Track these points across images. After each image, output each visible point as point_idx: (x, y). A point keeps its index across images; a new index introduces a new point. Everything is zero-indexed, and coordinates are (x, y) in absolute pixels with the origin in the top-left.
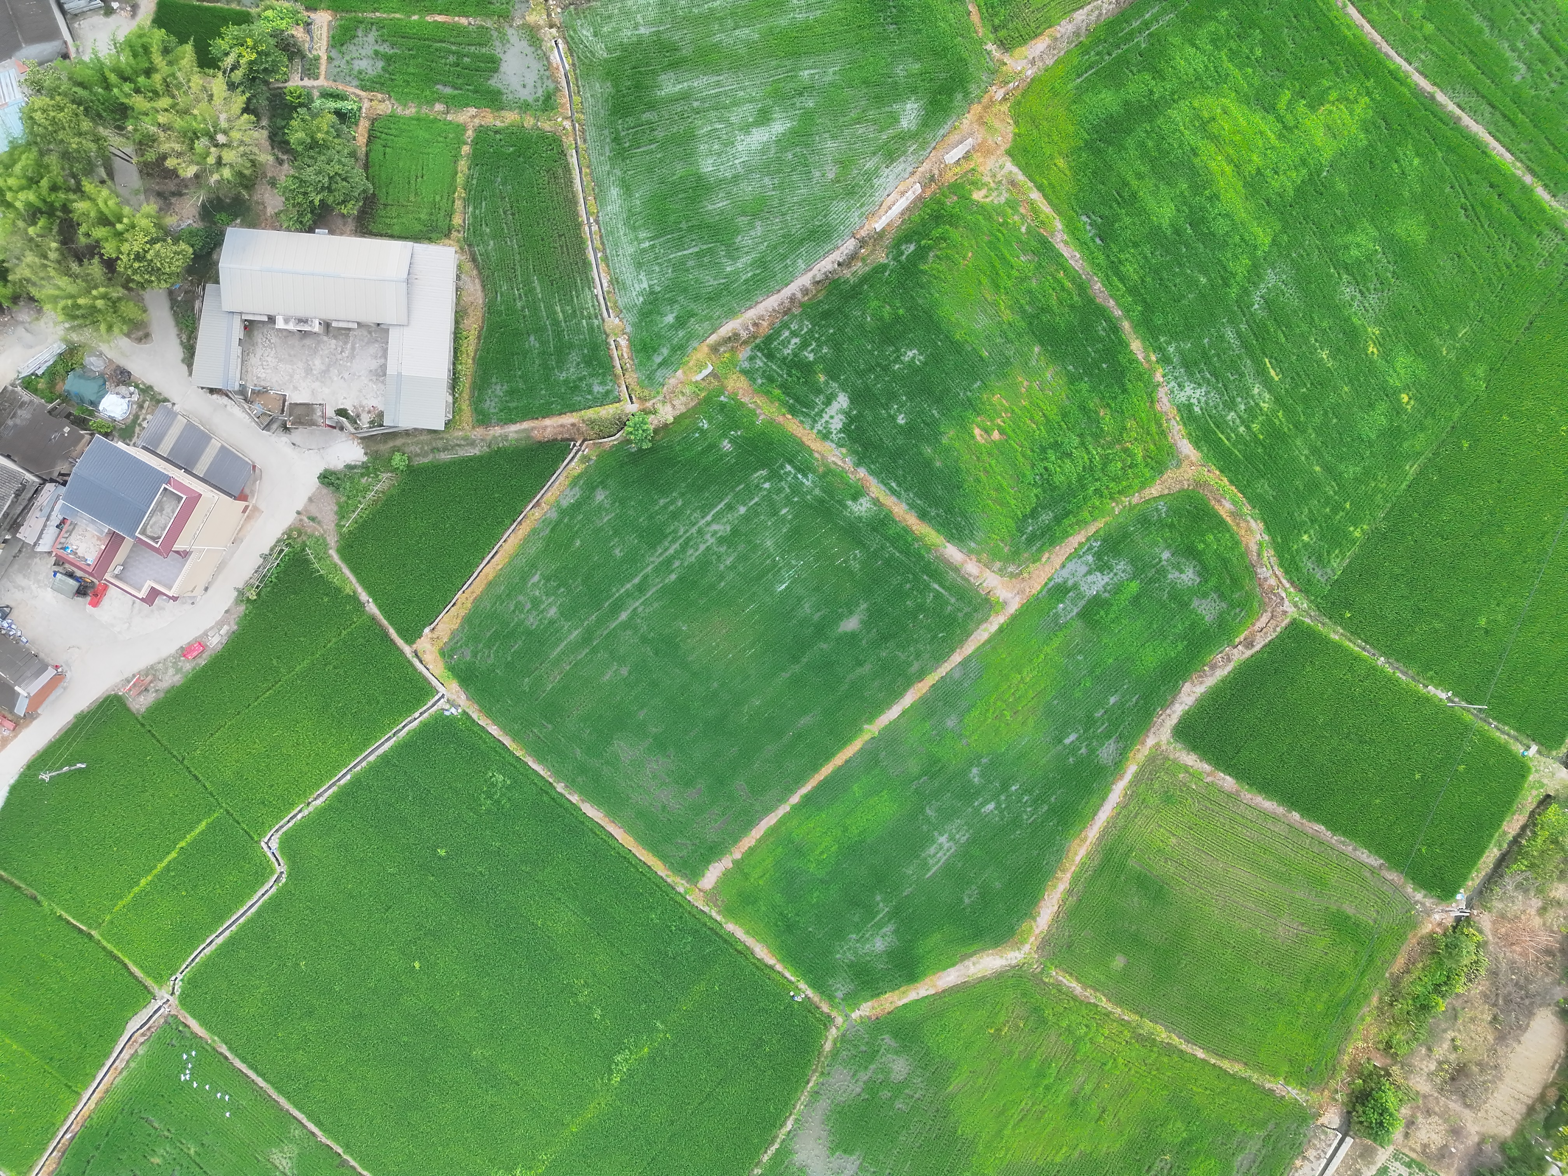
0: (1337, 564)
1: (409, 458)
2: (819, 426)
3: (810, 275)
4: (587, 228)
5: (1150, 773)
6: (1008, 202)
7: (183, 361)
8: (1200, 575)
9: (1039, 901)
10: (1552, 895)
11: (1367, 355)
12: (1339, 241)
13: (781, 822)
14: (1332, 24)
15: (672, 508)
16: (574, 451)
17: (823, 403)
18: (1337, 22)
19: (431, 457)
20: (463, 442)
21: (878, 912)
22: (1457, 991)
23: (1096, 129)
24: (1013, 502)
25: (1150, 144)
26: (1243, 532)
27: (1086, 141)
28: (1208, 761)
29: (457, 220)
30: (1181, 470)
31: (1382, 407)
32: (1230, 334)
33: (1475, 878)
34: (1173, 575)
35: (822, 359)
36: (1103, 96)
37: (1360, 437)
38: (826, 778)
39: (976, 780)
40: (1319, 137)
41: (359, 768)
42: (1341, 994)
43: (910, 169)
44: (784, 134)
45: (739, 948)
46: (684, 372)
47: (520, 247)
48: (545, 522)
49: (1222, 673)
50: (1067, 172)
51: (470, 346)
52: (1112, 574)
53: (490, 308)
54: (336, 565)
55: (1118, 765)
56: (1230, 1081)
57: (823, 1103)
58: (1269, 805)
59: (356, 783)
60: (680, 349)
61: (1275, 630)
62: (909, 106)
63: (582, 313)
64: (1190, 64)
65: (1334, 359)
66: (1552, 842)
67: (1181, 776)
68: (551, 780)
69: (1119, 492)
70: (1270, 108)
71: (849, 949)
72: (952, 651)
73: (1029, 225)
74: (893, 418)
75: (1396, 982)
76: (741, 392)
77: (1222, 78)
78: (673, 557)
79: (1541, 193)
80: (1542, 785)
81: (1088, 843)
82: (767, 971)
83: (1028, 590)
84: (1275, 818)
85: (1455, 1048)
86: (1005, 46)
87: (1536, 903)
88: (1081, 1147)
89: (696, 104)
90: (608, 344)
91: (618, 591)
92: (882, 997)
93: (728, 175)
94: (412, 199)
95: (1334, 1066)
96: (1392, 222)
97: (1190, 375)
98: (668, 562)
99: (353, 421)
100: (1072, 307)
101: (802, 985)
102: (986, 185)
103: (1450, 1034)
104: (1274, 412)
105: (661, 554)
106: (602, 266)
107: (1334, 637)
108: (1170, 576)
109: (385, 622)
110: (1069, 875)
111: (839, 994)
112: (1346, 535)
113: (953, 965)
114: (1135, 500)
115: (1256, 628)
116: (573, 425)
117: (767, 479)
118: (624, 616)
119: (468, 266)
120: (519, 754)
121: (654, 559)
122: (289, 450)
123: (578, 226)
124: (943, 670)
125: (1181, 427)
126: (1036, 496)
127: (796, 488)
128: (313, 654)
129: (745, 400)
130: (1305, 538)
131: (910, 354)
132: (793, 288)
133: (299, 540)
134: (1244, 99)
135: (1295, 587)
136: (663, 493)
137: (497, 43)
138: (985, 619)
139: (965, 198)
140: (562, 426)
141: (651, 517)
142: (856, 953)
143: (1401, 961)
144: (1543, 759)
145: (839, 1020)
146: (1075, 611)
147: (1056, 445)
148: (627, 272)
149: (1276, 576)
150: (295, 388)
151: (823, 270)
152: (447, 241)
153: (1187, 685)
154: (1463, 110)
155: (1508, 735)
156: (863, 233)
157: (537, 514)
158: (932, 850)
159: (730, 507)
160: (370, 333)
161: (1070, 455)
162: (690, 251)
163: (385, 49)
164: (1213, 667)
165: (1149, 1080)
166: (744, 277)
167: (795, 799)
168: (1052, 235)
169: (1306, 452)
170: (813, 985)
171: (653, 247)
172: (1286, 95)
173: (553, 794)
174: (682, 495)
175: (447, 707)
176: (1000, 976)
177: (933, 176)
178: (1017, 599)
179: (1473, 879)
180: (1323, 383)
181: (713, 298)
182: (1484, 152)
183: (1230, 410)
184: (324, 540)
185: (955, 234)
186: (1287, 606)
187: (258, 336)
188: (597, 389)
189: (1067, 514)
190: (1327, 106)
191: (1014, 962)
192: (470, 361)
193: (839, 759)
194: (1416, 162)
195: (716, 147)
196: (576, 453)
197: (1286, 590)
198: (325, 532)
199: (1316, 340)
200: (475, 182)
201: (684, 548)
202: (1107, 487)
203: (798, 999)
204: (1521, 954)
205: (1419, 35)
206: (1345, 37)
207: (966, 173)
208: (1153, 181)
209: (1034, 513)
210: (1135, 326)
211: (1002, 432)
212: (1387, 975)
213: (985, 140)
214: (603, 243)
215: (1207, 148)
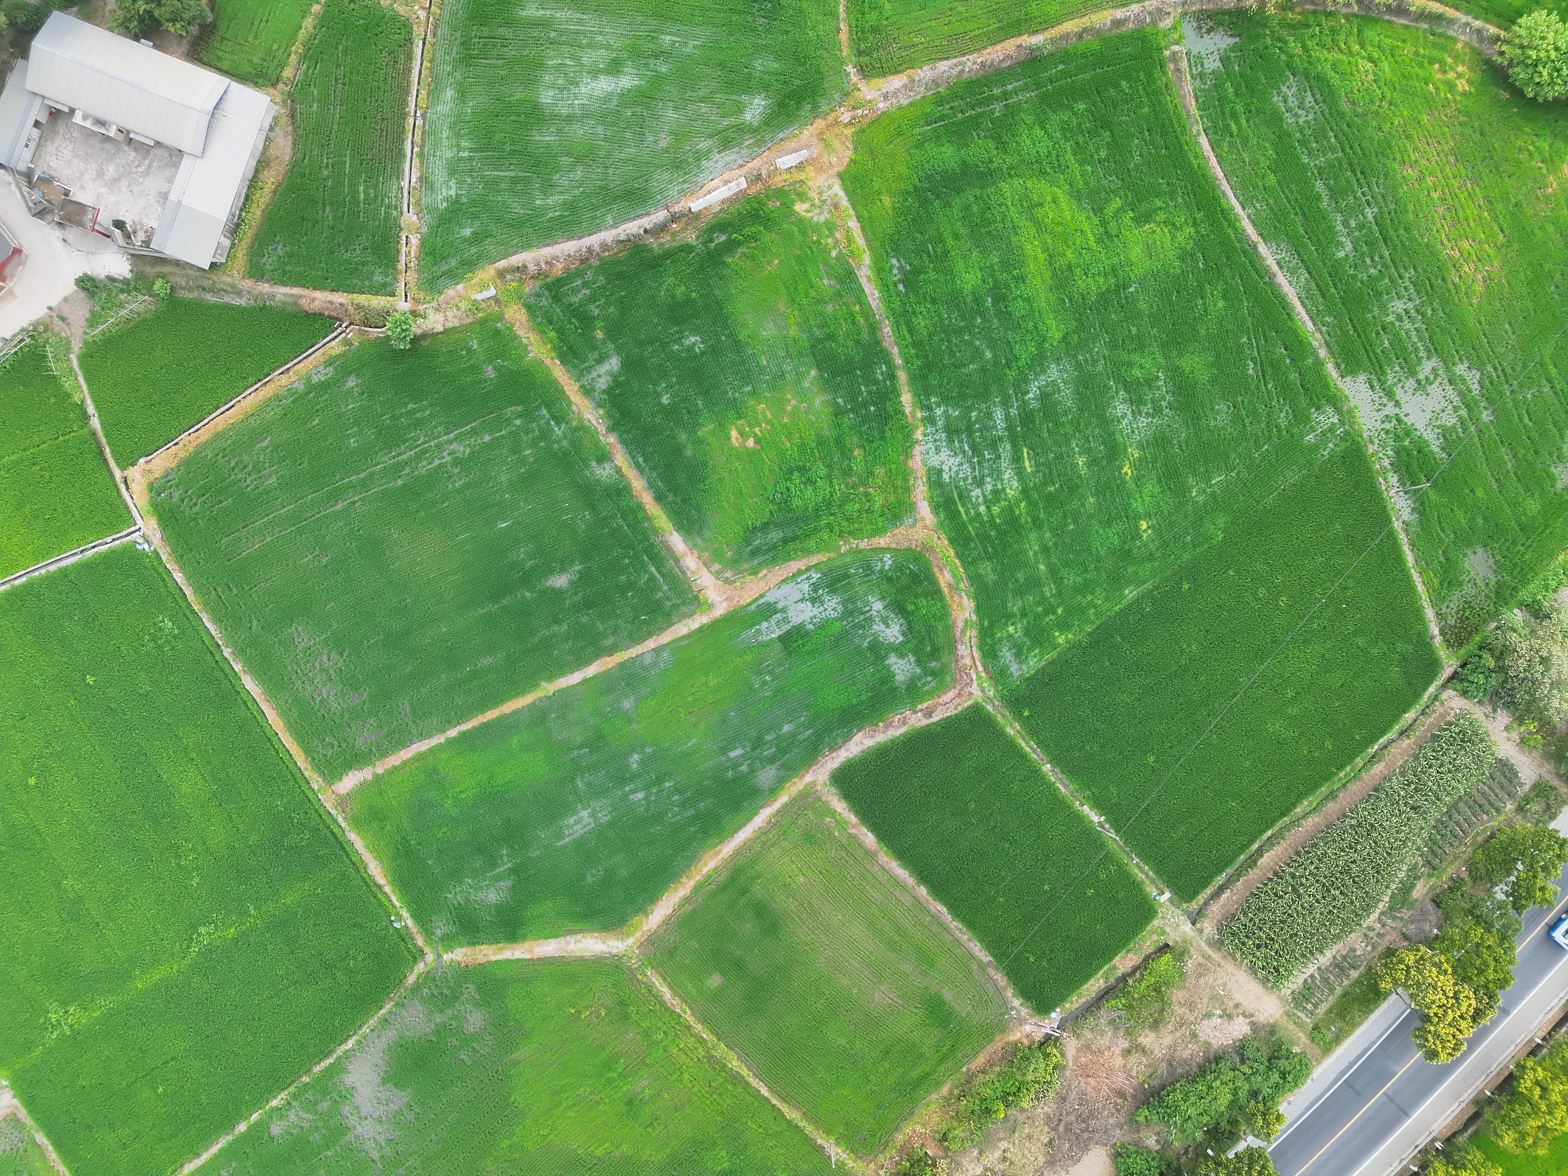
0: (1034, 663)
1: (172, 288)
2: (584, 381)
3: (615, 232)
4: (411, 120)
5: (799, 809)
6: (827, 223)
8: (903, 634)
9: (657, 900)
10: (1140, 1040)
11: (1120, 473)
12: (1125, 356)
13: (432, 751)
14: (1181, 147)
15: (418, 415)
16: (339, 331)
17: (595, 360)
18: (1186, 147)
19: (195, 294)
20: (229, 289)
21: (500, 865)
22: (1022, 1104)
23: (929, 178)
24: (748, 511)
25: (975, 209)
26: (955, 607)
27: (915, 187)
28: (857, 813)
29: (287, 73)
30: (914, 530)
31: (1118, 527)
32: (999, 415)
33: (1075, 1002)
34: (878, 627)
35: (606, 318)
36: (943, 149)
37: (1089, 549)
38: (488, 722)
39: (634, 766)
40: (1136, 252)
41: (37, 574)
42: (915, 1074)
43: (741, 162)
44: (629, 90)
45: (354, 859)
46: (465, 288)
47: (341, 117)
48: (290, 391)
49: (895, 732)
50: (890, 212)
51: (263, 198)
52: (822, 609)
53: (294, 168)
54: (72, 370)
55: (773, 791)
56: (784, 1126)
57: (392, 1034)
58: (901, 873)
59: (29, 587)
60: (470, 265)
61: (956, 708)
62: (756, 101)
63: (383, 200)
64: (1034, 145)
65: (1089, 467)
66: (1155, 990)
67: (827, 819)
68: (220, 643)
69: (850, 533)
70: (1098, 210)
71: (461, 892)
72: (650, 635)
73: (840, 250)
74: (659, 396)
75: (970, 1078)
76: (518, 323)
77: (1060, 168)
78: (405, 464)
79: (1330, 369)
80: (1164, 933)
81: (720, 857)
82: (374, 889)
83: (736, 599)
84: (903, 887)
85: (1005, 1159)
86: (865, 72)
87: (1123, 1043)
88: (624, 1148)
89: (553, 34)
90: (399, 237)
91: (341, 479)
92: (478, 947)
93: (564, 112)
94: (250, 39)
95: (887, 1142)
96: (1180, 355)
97: (950, 441)
98: (399, 467)
99: (127, 236)
100: (858, 342)
101: (405, 913)
102: (809, 199)
103: (1004, 1145)
104: (1018, 501)
105: (394, 457)
106: (416, 161)
107: (1010, 731)
108: (875, 627)
109: (104, 440)
110: (692, 883)
111: (439, 932)
112: (1050, 638)
113: (556, 936)
114: (864, 544)
115: (941, 701)
116: (341, 304)
117: (519, 416)
118: (339, 507)
119: (285, 120)
120: (196, 607)
121: (386, 460)
122: (59, 245)
123: (404, 116)
124: (633, 652)
125: (926, 489)
126: (771, 512)
127: (545, 434)
128: (25, 450)
129: (521, 333)
130: (1011, 629)
131: (693, 339)
132: (594, 240)
133: (45, 335)
134: (1076, 195)
135: (987, 673)
136: (415, 399)
138: (690, 615)
139: (787, 205)
140: (331, 302)
141: (393, 418)
142: (466, 898)
143: (981, 1060)
144: (1173, 909)
145: (430, 957)
146: (778, 633)
147: (802, 470)
148: (439, 176)
149: (973, 657)
150: (82, 187)
151: (628, 232)
152: (272, 91)
153: (860, 734)
154: (1281, 268)
155: (1147, 875)
156: (677, 208)
157: (284, 380)
158: (572, 820)
159: (474, 432)
160: (171, 156)
161: (813, 483)
162: (506, 174)
164: (888, 726)
165: (708, 1102)
166: (550, 215)
167: (453, 733)
168: (859, 269)
169: (1036, 548)
170: (416, 916)
171: (471, 159)
172: (1117, 203)
173: (218, 657)
174: (432, 406)
175: (141, 541)
176: (598, 960)
177: (760, 175)
178: (724, 605)
179: (1072, 1003)
180: (1072, 487)
181: (517, 224)
182: (1288, 314)
183: (978, 486)
184: (69, 342)
185: (767, 238)
186: (975, 689)
187: (61, 127)
188: (378, 279)
189: (795, 538)
190: (1152, 225)
191: (614, 951)
192: (259, 213)
193: (508, 708)
194: (1221, 304)
195: (560, 82)
196: (340, 334)
197: (977, 673)
198: (72, 335)
199: (1077, 445)
200: (316, 42)
201: (418, 458)
202: (839, 525)
203: (397, 925)
204: (1094, 1088)
205: (1260, 184)
206: (1190, 164)
207: (795, 183)
208: (969, 245)
209: (765, 527)
210: (913, 379)
211: (758, 442)
212: (964, 1069)
213: (820, 156)
214: (423, 140)
215: (1027, 229)
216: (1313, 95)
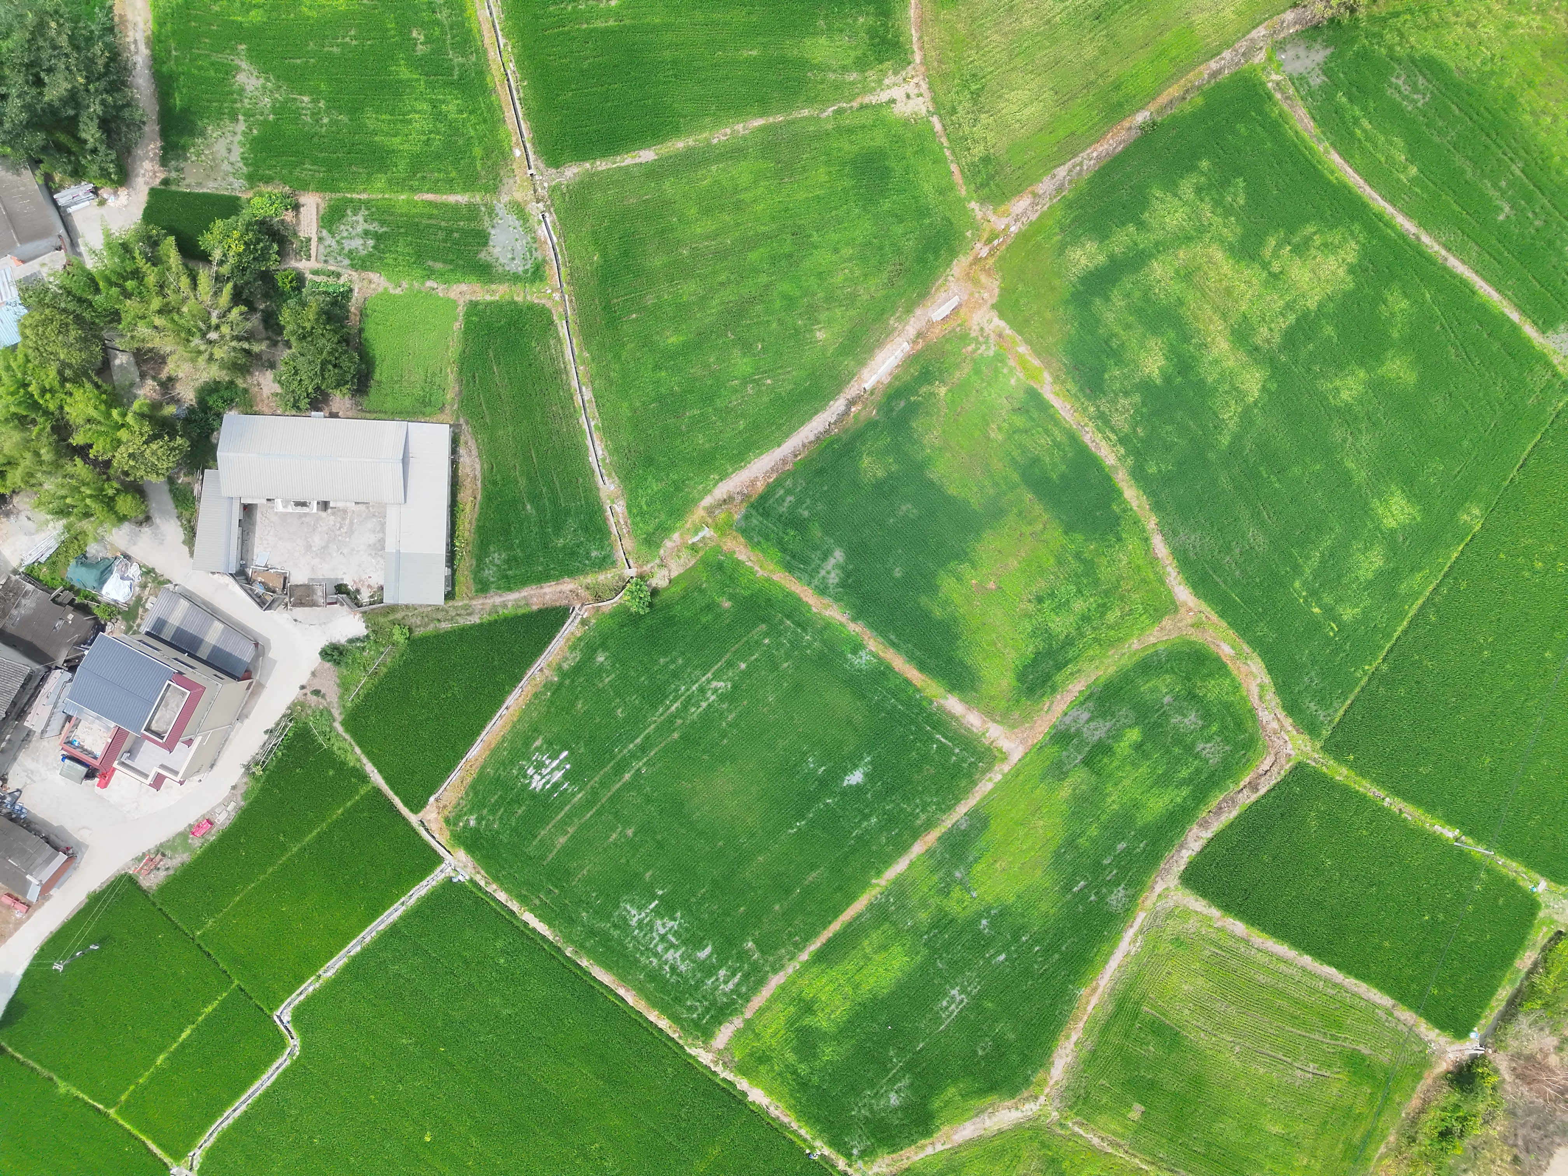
1: (410, 630)
2: (816, 582)
3: (801, 435)
4: (580, 398)
5: (1160, 920)
6: (997, 355)
7: (184, 542)
8: (1202, 718)
9: (1052, 1051)
12: (1329, 385)
13: (791, 979)
14: (1316, 169)
15: (672, 667)
16: (573, 615)
17: (819, 559)
18: (1319, 167)
20: (463, 612)
21: (892, 1069)
22: (1474, 1132)
23: (1083, 281)
26: (1244, 676)
27: (1072, 294)
28: (1218, 907)
29: (450, 395)
30: (1179, 616)
33: (1489, 1017)
34: (1175, 719)
35: (817, 516)
36: (1087, 249)
38: (835, 934)
39: (987, 931)
41: (369, 937)
42: (1358, 1136)
43: (898, 328)
45: (753, 1109)
46: (681, 535)
47: (514, 418)
48: (547, 685)
49: (1228, 817)
50: (1055, 325)
51: (467, 519)
52: (1114, 720)
53: (486, 478)
54: (340, 737)
55: (1128, 911)
58: (1281, 949)
59: (365, 953)
60: (678, 513)
61: (1279, 773)
63: (577, 480)
67: (1191, 922)
68: (560, 945)
69: (1118, 640)
70: (1255, 257)
71: (865, 1106)
72: (958, 800)
73: (1018, 378)
74: (889, 571)
75: (1412, 1122)
76: (737, 551)
78: (674, 716)
79: (1529, 330)
80: (1553, 922)
81: (1100, 991)
82: (781, 1129)
83: (1031, 739)
84: (1286, 961)
86: (988, 203)
87: (1553, 1041)
90: (603, 510)
91: (620, 751)
92: (899, 1153)
96: (1381, 364)
97: (1184, 520)
98: (671, 720)
99: (353, 597)
100: (1064, 457)
101: (818, 1143)
102: (974, 339)
104: (1270, 555)
105: (661, 715)
106: (596, 434)
107: (1341, 779)
108: (1172, 721)
109: (390, 794)
110: (1081, 1025)
111: (856, 1151)
112: (1348, 676)
113: (969, 1118)
114: (1135, 646)
115: (1260, 771)
116: (572, 591)
117: (766, 634)
118: (627, 776)
121: (657, 718)
122: (290, 626)
123: (571, 395)
124: (949, 821)
125: (1178, 573)
126: (1036, 646)
127: (795, 644)
129: (742, 558)
130: (1307, 680)
131: (904, 508)
132: (787, 450)
133: (303, 715)
134: (1228, 248)
135: (1298, 730)
136: (665, 653)
137: (486, 218)
138: (989, 769)
140: (560, 592)
141: (652, 678)
142: (871, 1110)
143: (1416, 1101)
144: (1553, 895)
146: (1080, 757)
149: (1279, 720)
150: (296, 565)
151: (814, 431)
152: (441, 415)
153: (1194, 829)
154: (1449, 251)
155: (1517, 871)
156: (853, 393)
157: (538, 678)
158: (945, 1003)
159: (730, 664)
160: (368, 510)
163: (374, 227)
164: (1219, 812)
167: (805, 956)
168: (1042, 388)
169: (1304, 594)
170: (829, 1143)
172: (1272, 242)
173: (562, 959)
174: (683, 653)
175: (455, 874)
176: (1018, 1128)
177: (921, 333)
178: (1020, 749)
179: (1486, 1018)
181: (707, 461)
182: (1470, 291)
183: (1227, 554)
184: (329, 713)
186: (1291, 749)
187: (257, 517)
188: (595, 554)
189: (1067, 662)
191: (1030, 1113)
192: (468, 533)
193: (848, 915)
194: (1404, 303)
196: (575, 617)
197: (1288, 733)
198: (329, 704)
200: (467, 355)
201: (685, 707)
202: (1106, 636)
203: (814, 1157)
204: (1536, 1092)
205: (1403, 178)
206: (1329, 183)
207: (954, 329)
208: (1141, 331)
209: (1034, 663)
210: (1131, 474)
212: (1403, 1115)
213: (971, 296)
216: (1425, 77)
